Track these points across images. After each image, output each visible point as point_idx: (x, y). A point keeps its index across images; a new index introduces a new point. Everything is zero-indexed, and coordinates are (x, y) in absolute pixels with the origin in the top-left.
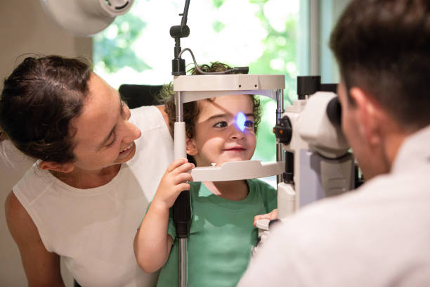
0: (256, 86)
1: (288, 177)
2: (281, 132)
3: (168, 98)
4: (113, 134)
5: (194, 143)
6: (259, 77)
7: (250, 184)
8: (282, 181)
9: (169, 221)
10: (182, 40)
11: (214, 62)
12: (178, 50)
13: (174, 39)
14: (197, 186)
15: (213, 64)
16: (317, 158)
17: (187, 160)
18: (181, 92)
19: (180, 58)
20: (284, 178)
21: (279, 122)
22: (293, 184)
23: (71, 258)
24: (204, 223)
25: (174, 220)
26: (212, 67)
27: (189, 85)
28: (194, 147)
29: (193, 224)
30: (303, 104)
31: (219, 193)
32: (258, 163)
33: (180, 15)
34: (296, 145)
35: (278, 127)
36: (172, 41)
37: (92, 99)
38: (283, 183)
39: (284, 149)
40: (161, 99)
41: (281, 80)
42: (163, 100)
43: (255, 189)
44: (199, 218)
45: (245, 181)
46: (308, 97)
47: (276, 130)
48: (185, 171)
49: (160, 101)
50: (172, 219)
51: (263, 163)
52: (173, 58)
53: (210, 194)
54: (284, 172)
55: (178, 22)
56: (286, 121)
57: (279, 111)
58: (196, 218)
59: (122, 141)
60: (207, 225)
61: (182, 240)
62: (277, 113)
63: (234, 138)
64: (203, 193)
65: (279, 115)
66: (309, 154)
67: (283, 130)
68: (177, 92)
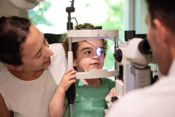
0: (105, 35)
1: (120, 77)
2: (117, 56)
3: (64, 40)
4: (40, 52)
5: (76, 61)
6: (107, 31)
7: (102, 80)
8: (117, 79)
9: (65, 98)
10: (71, 13)
11: (85, 23)
12: (69, 18)
13: (68, 13)
14: (78, 81)
15: (85, 24)
16: (134, 68)
17: (74, 69)
18: (71, 38)
19: (71, 22)
20: (118, 77)
21: (116, 52)
22: (123, 80)
23: (19, 113)
24: (81, 97)
25: (67, 97)
26: (84, 25)
27: (74, 35)
28: (76, 63)
29: (76, 98)
30: (127, 44)
31: (88, 84)
32: (106, 70)
33: (71, 2)
34: (124, 62)
35: (116, 54)
36: (67, 14)
37: (31, 34)
38: (118, 80)
39: (119, 64)
40: (61, 40)
41: (117, 32)
42: (62, 41)
43: (104, 82)
44: (79, 95)
45: (100, 79)
46: (130, 40)
47: (115, 56)
48: (73, 74)
49: (61, 41)
50: (66, 97)
51: (109, 71)
52: (67, 22)
53: (83, 84)
54: (118, 74)
55: (69, 5)
56: (120, 51)
57: (116, 47)
58: (77, 95)
59: (45, 57)
60: (82, 98)
61: (71, 105)
62: (115, 47)
63: (94, 58)
64: (80, 84)
65: (116, 48)
66: (130, 66)
67: (118, 56)
68: (69, 38)
